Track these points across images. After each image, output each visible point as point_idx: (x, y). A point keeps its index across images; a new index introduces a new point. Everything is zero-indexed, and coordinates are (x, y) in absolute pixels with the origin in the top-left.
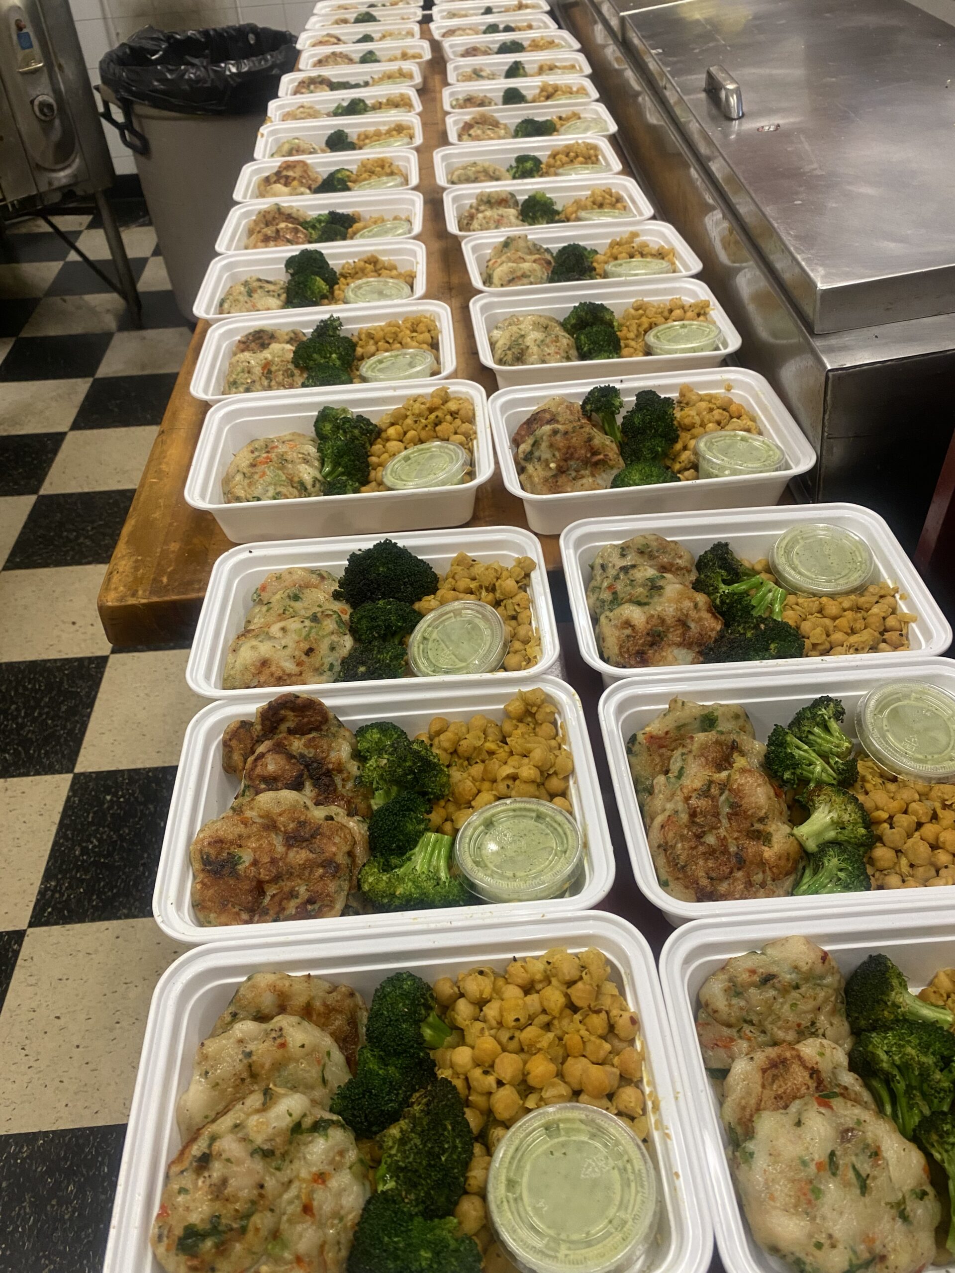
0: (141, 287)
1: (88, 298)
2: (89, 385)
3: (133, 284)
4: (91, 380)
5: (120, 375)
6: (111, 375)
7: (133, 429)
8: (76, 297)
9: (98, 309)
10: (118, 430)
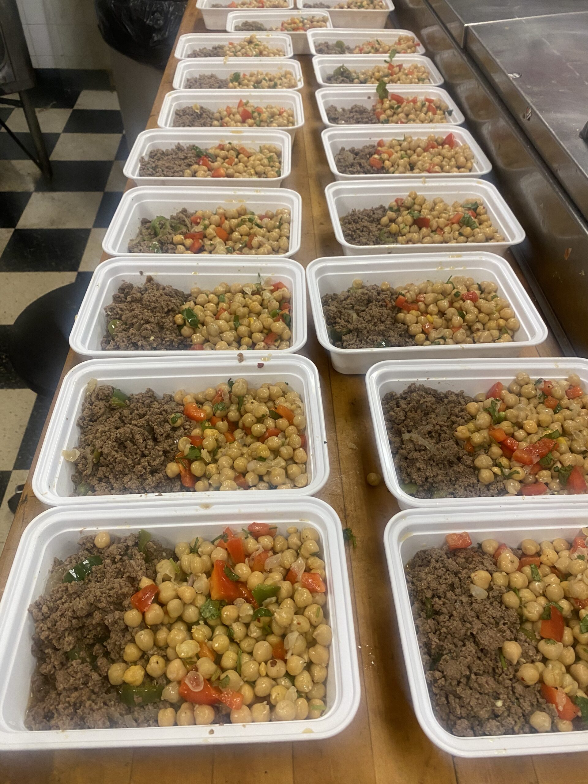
0: (53, 157)
1: (14, 162)
2: (11, 234)
3: (47, 155)
4: (13, 230)
5: (34, 227)
6: (27, 228)
7: (41, 274)
8: (6, 161)
9: (21, 172)
10: (30, 273)
